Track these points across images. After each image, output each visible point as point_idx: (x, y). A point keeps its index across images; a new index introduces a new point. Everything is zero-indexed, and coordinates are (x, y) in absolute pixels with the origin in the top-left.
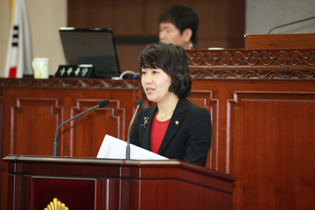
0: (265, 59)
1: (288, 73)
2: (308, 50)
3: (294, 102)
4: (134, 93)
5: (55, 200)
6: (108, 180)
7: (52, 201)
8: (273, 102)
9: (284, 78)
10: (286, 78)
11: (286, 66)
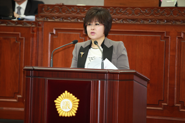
0: (118, 12)
1: (133, 20)
2: (146, 8)
3: (137, 36)
4: (31, 29)
5: (66, 92)
6: (99, 81)
7: (64, 92)
8: (123, 36)
9: (131, 23)
10: (132, 22)
11: (132, 16)
